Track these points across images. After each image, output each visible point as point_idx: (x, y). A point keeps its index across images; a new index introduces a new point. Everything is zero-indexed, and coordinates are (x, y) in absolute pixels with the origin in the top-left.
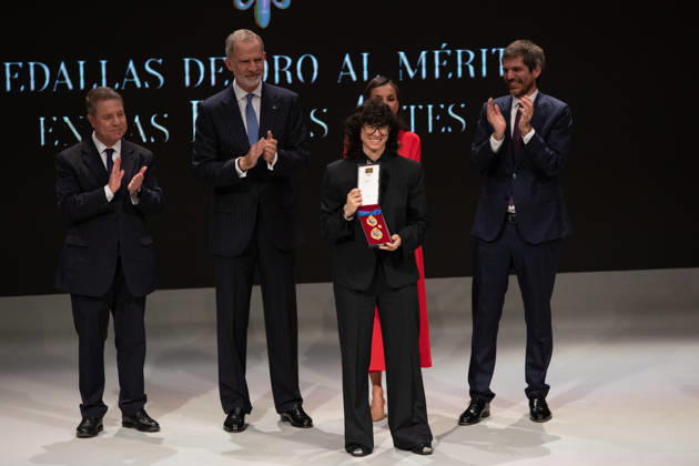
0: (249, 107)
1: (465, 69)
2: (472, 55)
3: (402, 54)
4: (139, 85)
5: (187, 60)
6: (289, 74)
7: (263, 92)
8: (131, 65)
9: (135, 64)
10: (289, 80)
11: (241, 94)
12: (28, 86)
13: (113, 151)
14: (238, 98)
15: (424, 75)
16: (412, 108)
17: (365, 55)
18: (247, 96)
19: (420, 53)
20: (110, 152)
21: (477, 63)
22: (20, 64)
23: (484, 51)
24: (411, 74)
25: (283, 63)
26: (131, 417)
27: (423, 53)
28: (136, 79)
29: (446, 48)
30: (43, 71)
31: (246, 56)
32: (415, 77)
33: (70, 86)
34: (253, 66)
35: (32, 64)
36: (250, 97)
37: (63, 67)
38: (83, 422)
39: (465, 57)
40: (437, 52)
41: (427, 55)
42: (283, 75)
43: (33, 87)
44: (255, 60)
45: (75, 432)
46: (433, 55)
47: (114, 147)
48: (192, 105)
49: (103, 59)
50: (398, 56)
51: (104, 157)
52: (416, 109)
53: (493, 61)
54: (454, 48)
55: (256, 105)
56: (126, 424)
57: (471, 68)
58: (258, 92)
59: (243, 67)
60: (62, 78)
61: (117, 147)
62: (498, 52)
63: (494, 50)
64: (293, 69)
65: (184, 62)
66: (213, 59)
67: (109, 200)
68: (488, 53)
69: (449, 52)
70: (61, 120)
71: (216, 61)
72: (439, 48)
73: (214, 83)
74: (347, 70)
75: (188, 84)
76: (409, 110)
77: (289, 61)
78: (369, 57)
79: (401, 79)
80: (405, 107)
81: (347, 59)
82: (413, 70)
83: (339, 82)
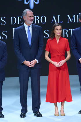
0: (29, 30)
3: (68, 16)
5: (12, 17)
6: (38, 21)
7: (32, 26)
10: (39, 23)
11: (26, 26)
14: (25, 27)
15: (74, 22)
16: (71, 30)
17: (59, 16)
18: (28, 27)
19: (73, 16)
24: (71, 21)
25: (37, 18)
27: (74, 16)
31: (31, 15)
32: (72, 22)
36: (29, 27)
40: (78, 15)
41: (75, 16)
42: (37, 21)
44: (33, 16)
46: (77, 16)
48: (13, 29)
55: (31, 29)
58: (31, 26)
59: (30, 18)
64: (40, 20)
65: (11, 18)
66: (18, 17)
71: (19, 18)
72: (78, 14)
73: (19, 23)
74: (54, 20)
75: (12, 24)
76: (70, 30)
77: (39, 17)
78: (60, 17)
79: (68, 22)
80: (69, 30)
81: (54, 17)
82: (71, 20)
83: (52, 23)
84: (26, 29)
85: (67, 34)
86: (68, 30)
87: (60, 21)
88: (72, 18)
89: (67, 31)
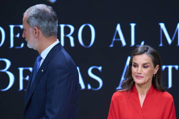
3: (162, 25)
6: (72, 39)
10: (72, 44)
16: (170, 67)
17: (133, 25)
24: (170, 41)
25: (67, 30)
32: (172, 43)
42: (67, 40)
50: (160, 26)
52: (173, 69)
64: (75, 36)
66: (12, 27)
73: (12, 45)
74: (118, 36)
76: (167, 69)
77: (72, 29)
78: (135, 27)
79: (161, 45)
80: (164, 67)
81: (118, 28)
82: (171, 38)
83: (112, 46)
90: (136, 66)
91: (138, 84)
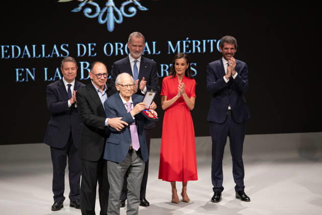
0: (135, 66)
1: (196, 49)
2: (199, 43)
3: (170, 43)
4: (58, 55)
5: (79, 45)
6: (122, 51)
7: (142, 59)
8: (55, 47)
9: (57, 47)
10: (122, 54)
11: (132, 60)
12: (11, 56)
13: (71, 85)
14: (131, 62)
17: (154, 43)
18: (134, 61)
19: (177, 43)
20: (69, 86)
21: (201, 46)
22: (8, 46)
23: (204, 41)
24: (174, 51)
25: (119, 46)
26: (74, 202)
27: (179, 42)
28: (57, 53)
29: (188, 40)
30: (17, 49)
31: (135, 44)
33: (29, 56)
34: (138, 49)
35: (13, 46)
36: (135, 62)
37: (26, 47)
38: (55, 204)
39: (196, 44)
40: (184, 42)
41: (180, 43)
42: (119, 51)
43: (13, 56)
44: (139, 46)
45: (51, 208)
46: (183, 43)
47: (71, 84)
48: (80, 63)
49: (43, 44)
50: (168, 43)
51: (67, 88)
53: (208, 45)
54: (191, 39)
55: (138, 65)
56: (71, 206)
57: (199, 48)
58: (139, 60)
59: (134, 48)
60: (26, 52)
61: (73, 84)
62: (210, 42)
63: (208, 41)
64: (123, 49)
65: (77, 46)
66: (90, 45)
67: (69, 106)
68: (206, 42)
69: (189, 41)
70: (25, 71)
71: (91, 45)
72: (185, 40)
73: (90, 54)
74: (146, 49)
75: (79, 55)
77: (122, 45)
79: (169, 53)
82: (174, 48)
84: (132, 65)
85: (167, 72)
86: (169, 66)
87: (157, 51)
88: (174, 45)
89: (167, 66)
90: (178, 64)
91: (178, 74)
